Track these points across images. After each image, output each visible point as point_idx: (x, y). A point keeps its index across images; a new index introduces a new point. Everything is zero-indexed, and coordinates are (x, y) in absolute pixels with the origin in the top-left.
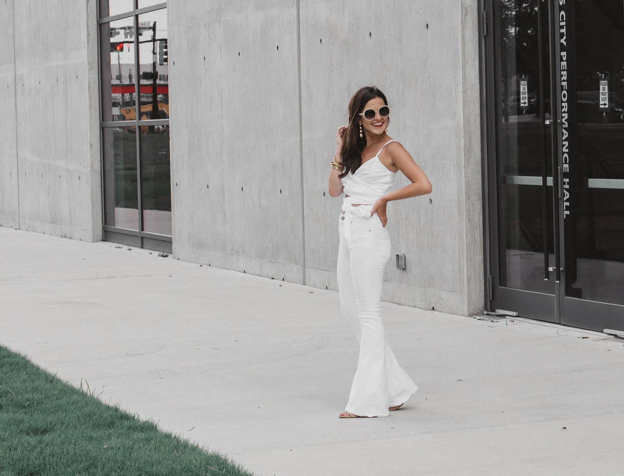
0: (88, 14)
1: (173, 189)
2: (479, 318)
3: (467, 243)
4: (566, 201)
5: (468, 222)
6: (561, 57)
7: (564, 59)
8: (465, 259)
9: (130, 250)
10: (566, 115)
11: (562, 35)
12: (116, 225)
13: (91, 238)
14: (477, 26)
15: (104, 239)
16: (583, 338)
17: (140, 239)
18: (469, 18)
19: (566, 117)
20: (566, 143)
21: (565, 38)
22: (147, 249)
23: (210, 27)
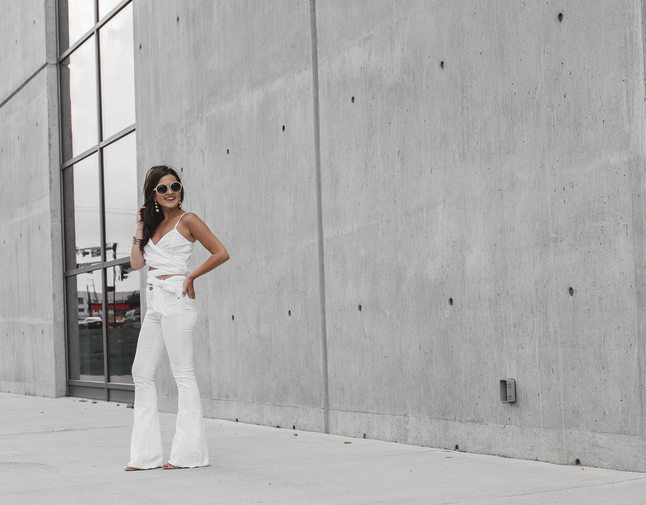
0: (50, 159)
12: (81, 378)
15: (68, 394)
17: (106, 391)
22: (114, 401)
23: (189, 131)
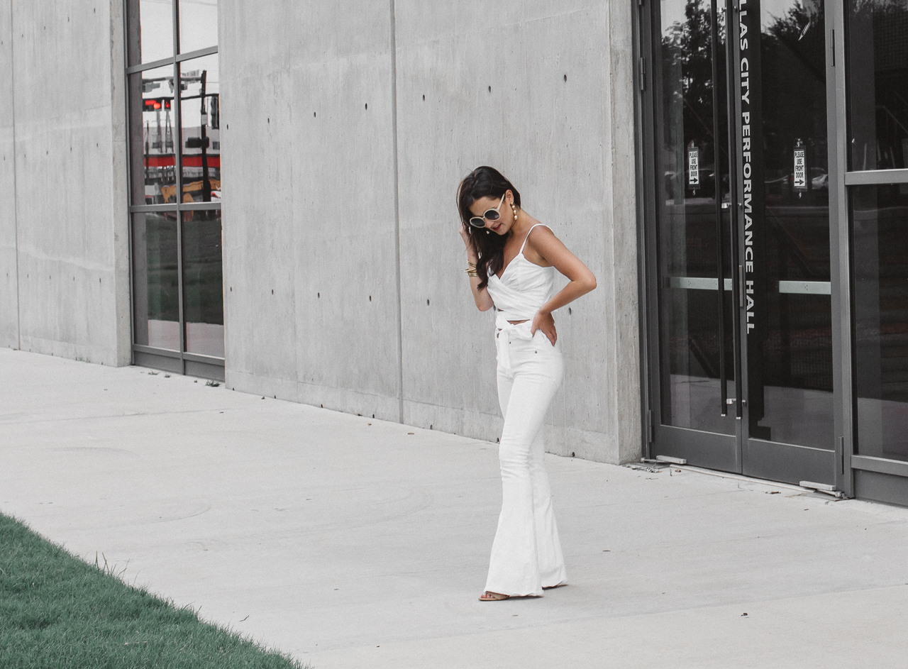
0: (112, 61)
1: (226, 295)
2: (634, 467)
3: (618, 367)
4: (750, 310)
5: (619, 338)
6: (743, 119)
7: (747, 121)
8: (616, 389)
9: (169, 377)
10: (749, 196)
11: (744, 90)
12: (150, 344)
13: (116, 360)
14: (631, 77)
15: (133, 363)
16: (773, 493)
17: (181, 363)
18: (621, 66)
19: (750, 200)
20: (750, 234)
21: (748, 93)
22: (191, 375)
23: (276, 79)
